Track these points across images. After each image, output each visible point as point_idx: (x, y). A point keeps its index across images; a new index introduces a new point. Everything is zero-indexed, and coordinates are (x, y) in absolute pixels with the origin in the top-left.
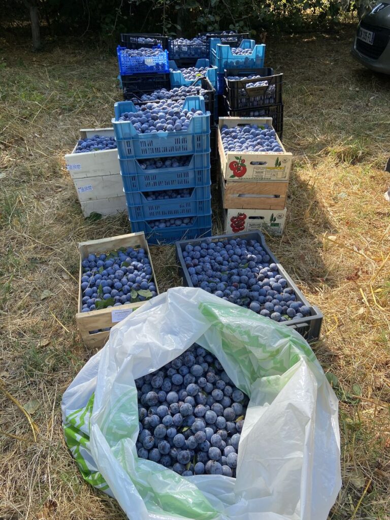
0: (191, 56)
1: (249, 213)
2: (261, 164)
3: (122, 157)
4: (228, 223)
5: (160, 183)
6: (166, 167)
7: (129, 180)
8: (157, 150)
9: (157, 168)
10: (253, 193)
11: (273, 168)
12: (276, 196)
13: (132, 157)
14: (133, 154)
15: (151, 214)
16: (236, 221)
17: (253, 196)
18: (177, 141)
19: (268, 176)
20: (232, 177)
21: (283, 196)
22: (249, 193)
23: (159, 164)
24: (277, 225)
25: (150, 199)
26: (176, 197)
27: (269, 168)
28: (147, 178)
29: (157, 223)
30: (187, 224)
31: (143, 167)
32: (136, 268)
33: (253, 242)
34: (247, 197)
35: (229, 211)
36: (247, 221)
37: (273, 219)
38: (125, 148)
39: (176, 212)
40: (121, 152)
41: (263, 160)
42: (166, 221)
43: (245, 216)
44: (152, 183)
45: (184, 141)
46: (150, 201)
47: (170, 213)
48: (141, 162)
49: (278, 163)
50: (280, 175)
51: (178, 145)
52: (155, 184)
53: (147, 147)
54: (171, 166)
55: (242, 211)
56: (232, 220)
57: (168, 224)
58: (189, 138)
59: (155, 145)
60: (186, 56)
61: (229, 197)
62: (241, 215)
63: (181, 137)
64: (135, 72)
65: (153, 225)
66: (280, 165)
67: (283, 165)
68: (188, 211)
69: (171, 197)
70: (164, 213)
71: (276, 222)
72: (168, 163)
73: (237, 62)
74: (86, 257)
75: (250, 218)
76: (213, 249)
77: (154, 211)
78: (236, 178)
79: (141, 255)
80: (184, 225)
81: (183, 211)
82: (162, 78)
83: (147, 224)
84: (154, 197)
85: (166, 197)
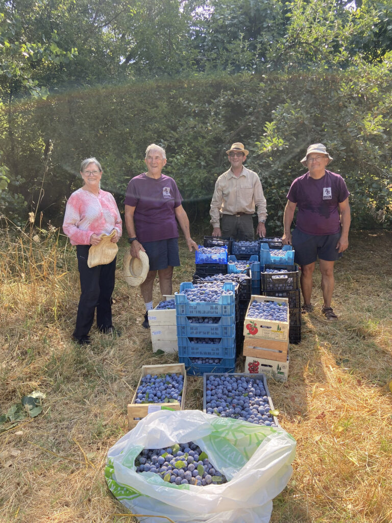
0: (247, 253)
1: (261, 361)
2: (268, 328)
3: (178, 314)
4: (247, 367)
5: (200, 333)
6: (205, 323)
7: (181, 329)
8: (200, 312)
9: (199, 323)
10: (263, 347)
11: (276, 331)
12: (280, 352)
13: (184, 315)
14: (184, 313)
15: (193, 353)
16: (252, 366)
17: (264, 349)
18: (212, 308)
19: (273, 336)
20: (248, 334)
21: (285, 352)
22: (260, 347)
23: (200, 321)
24: (282, 373)
25: (193, 342)
26: (210, 343)
27: (273, 331)
28: (192, 328)
29: (197, 360)
30: (217, 363)
31: (190, 321)
32: (173, 387)
33: (258, 381)
34: (259, 349)
35: (247, 358)
36: (260, 366)
37: (278, 368)
38: (180, 309)
39: (209, 353)
40: (177, 311)
41: (269, 326)
42: (202, 359)
43: (258, 364)
44: (195, 331)
45: (216, 308)
46: (193, 344)
47: (205, 353)
48: (189, 318)
49: (279, 329)
50: (281, 337)
51: (212, 310)
52: (196, 333)
53: (193, 310)
54: (208, 322)
55: (256, 359)
56: (249, 365)
57: (204, 362)
58: (219, 307)
59: (198, 309)
60: (244, 253)
61: (247, 348)
62: (255, 362)
63: (214, 306)
64: (205, 262)
65: (194, 361)
66: (280, 330)
67: (282, 330)
68: (218, 354)
69: (207, 343)
70: (201, 353)
71: (281, 371)
72: (206, 320)
73: (274, 260)
74: (145, 376)
75: (262, 365)
76: (228, 382)
77: (195, 351)
78: (251, 335)
79: (180, 379)
80: (214, 364)
81: (214, 354)
82: (222, 267)
83: (190, 360)
84: (196, 342)
85: (204, 343)
